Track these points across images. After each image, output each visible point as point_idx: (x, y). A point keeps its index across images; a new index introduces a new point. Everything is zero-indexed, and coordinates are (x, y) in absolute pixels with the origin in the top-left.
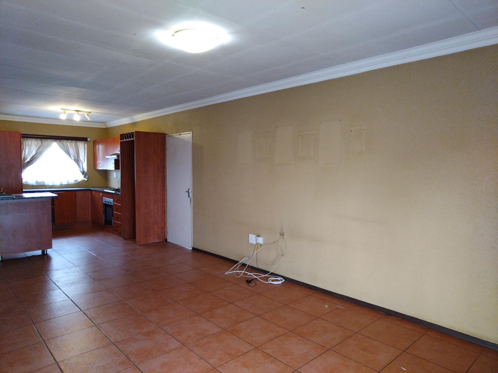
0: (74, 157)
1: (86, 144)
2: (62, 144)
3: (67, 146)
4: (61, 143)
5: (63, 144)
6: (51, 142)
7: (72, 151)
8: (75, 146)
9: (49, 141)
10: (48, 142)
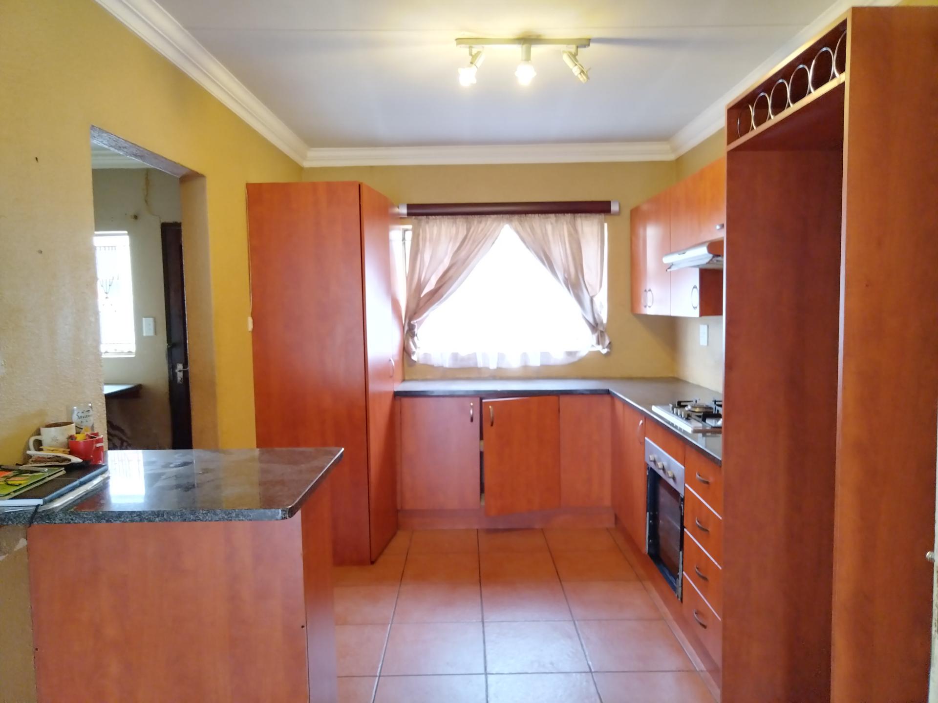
0: (566, 271)
1: (606, 225)
2: (529, 230)
3: (545, 235)
4: (526, 225)
5: (532, 229)
6: (494, 225)
7: (559, 252)
8: (570, 235)
9: (489, 223)
10: (486, 224)
